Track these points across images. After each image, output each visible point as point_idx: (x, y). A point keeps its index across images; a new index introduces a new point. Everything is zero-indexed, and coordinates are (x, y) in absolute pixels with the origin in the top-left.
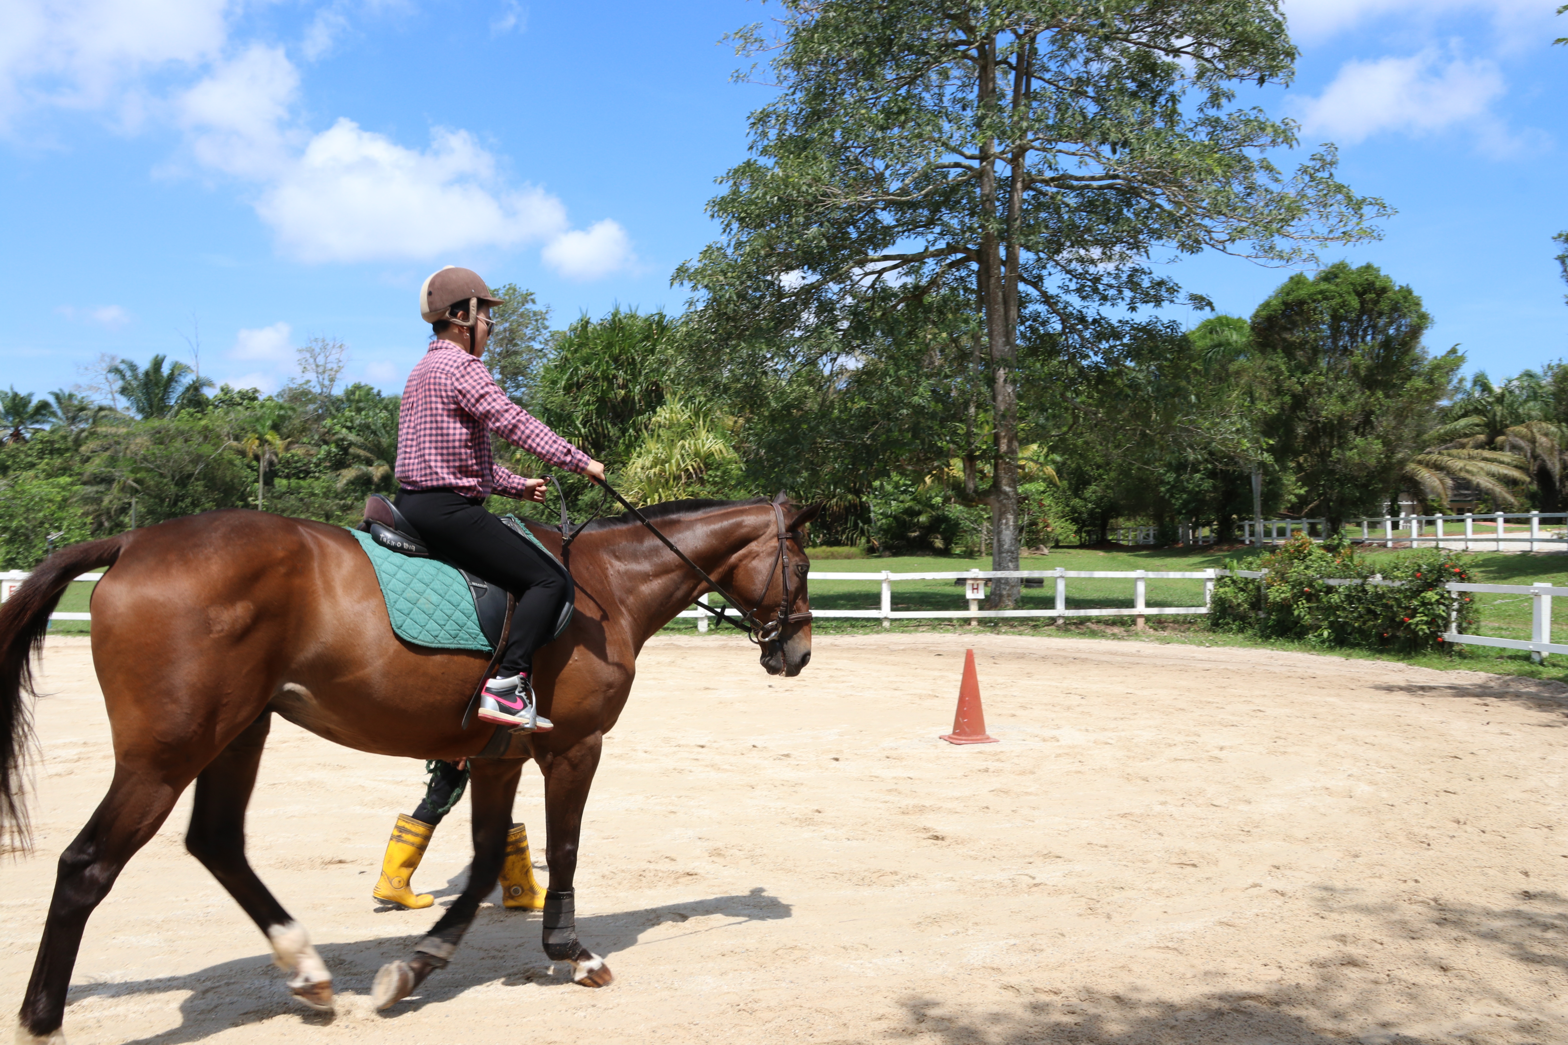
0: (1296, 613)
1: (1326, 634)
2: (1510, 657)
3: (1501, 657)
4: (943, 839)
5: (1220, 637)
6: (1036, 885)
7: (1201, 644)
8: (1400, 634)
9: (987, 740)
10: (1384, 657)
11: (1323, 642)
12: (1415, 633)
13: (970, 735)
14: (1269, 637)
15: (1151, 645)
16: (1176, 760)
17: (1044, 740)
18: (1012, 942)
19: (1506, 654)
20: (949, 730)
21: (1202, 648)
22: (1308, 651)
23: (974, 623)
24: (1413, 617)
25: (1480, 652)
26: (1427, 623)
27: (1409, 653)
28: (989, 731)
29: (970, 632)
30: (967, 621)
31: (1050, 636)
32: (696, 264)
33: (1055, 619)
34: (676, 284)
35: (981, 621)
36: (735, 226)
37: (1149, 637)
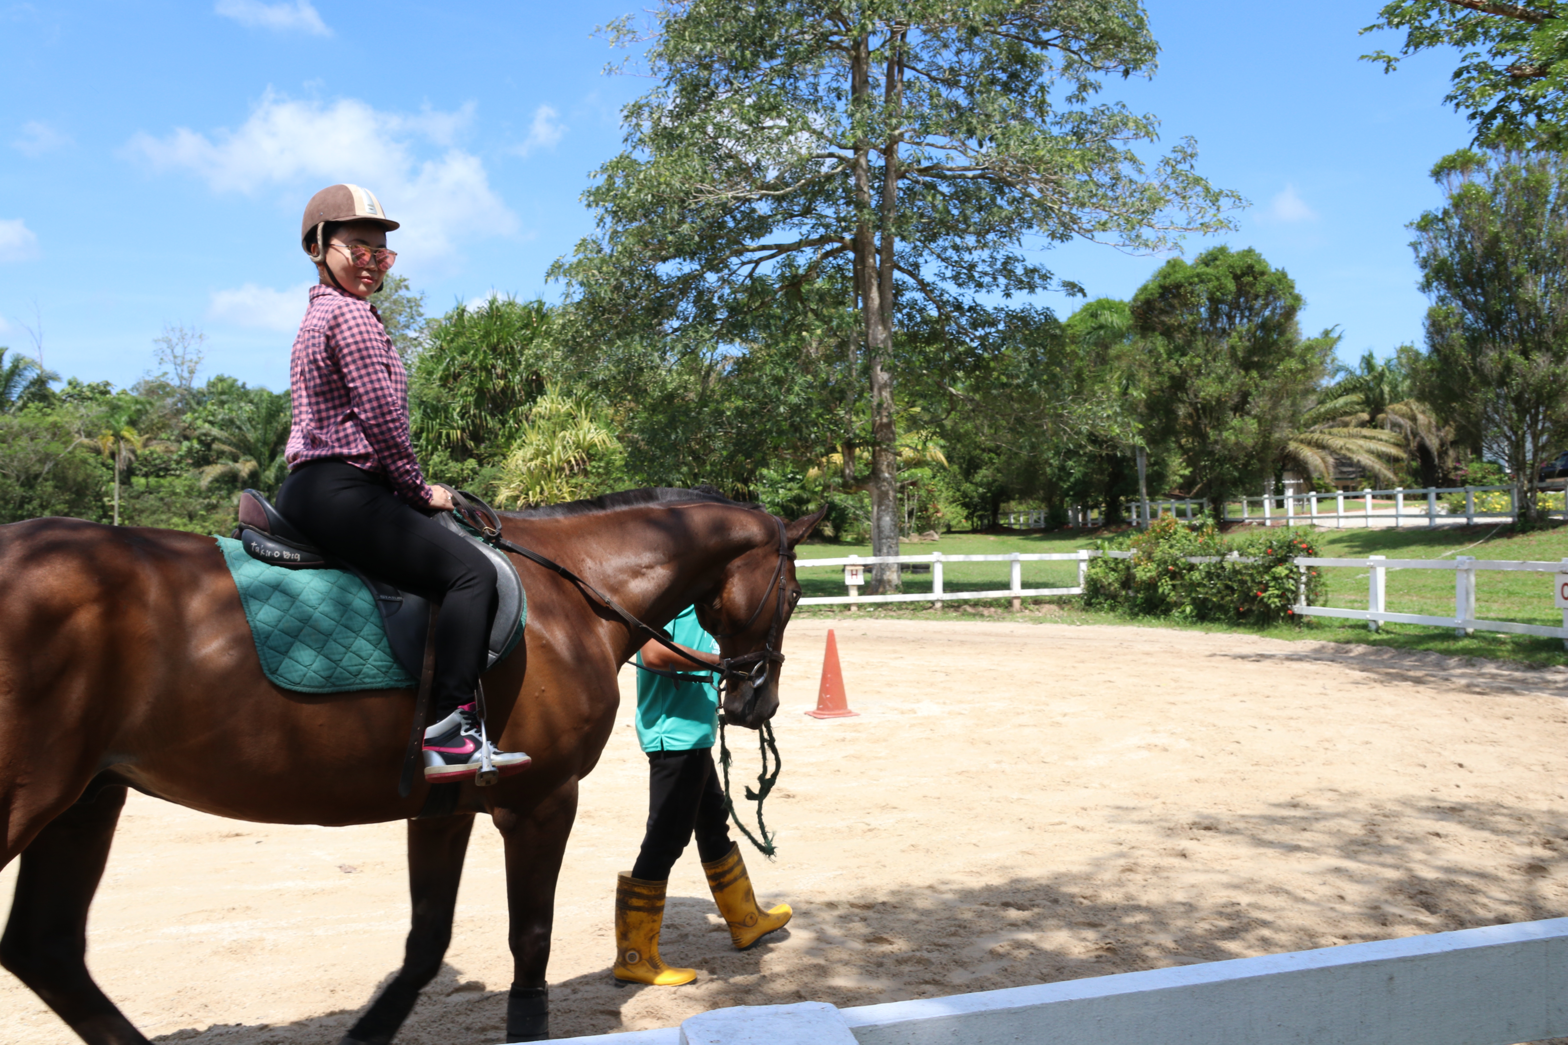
0: (1160, 590)
1: (1188, 609)
2: (1351, 627)
3: (1343, 627)
5: (1091, 615)
6: (870, 830)
7: (1072, 623)
8: (1254, 608)
9: (849, 714)
10: (1241, 630)
11: (1186, 618)
12: (1267, 606)
13: (833, 710)
14: (1137, 615)
15: (1025, 625)
16: (1020, 726)
17: (903, 713)
18: (839, 872)
19: (1347, 624)
20: (813, 706)
21: (1073, 627)
22: (1170, 626)
23: (854, 608)
24: (1265, 590)
25: (1326, 623)
26: (1277, 596)
27: (1263, 625)
28: (851, 706)
29: (850, 617)
30: (847, 607)
31: (927, 619)
32: (571, 259)
33: (933, 603)
34: (551, 279)
35: (860, 606)
36: (608, 219)
37: (1023, 618)
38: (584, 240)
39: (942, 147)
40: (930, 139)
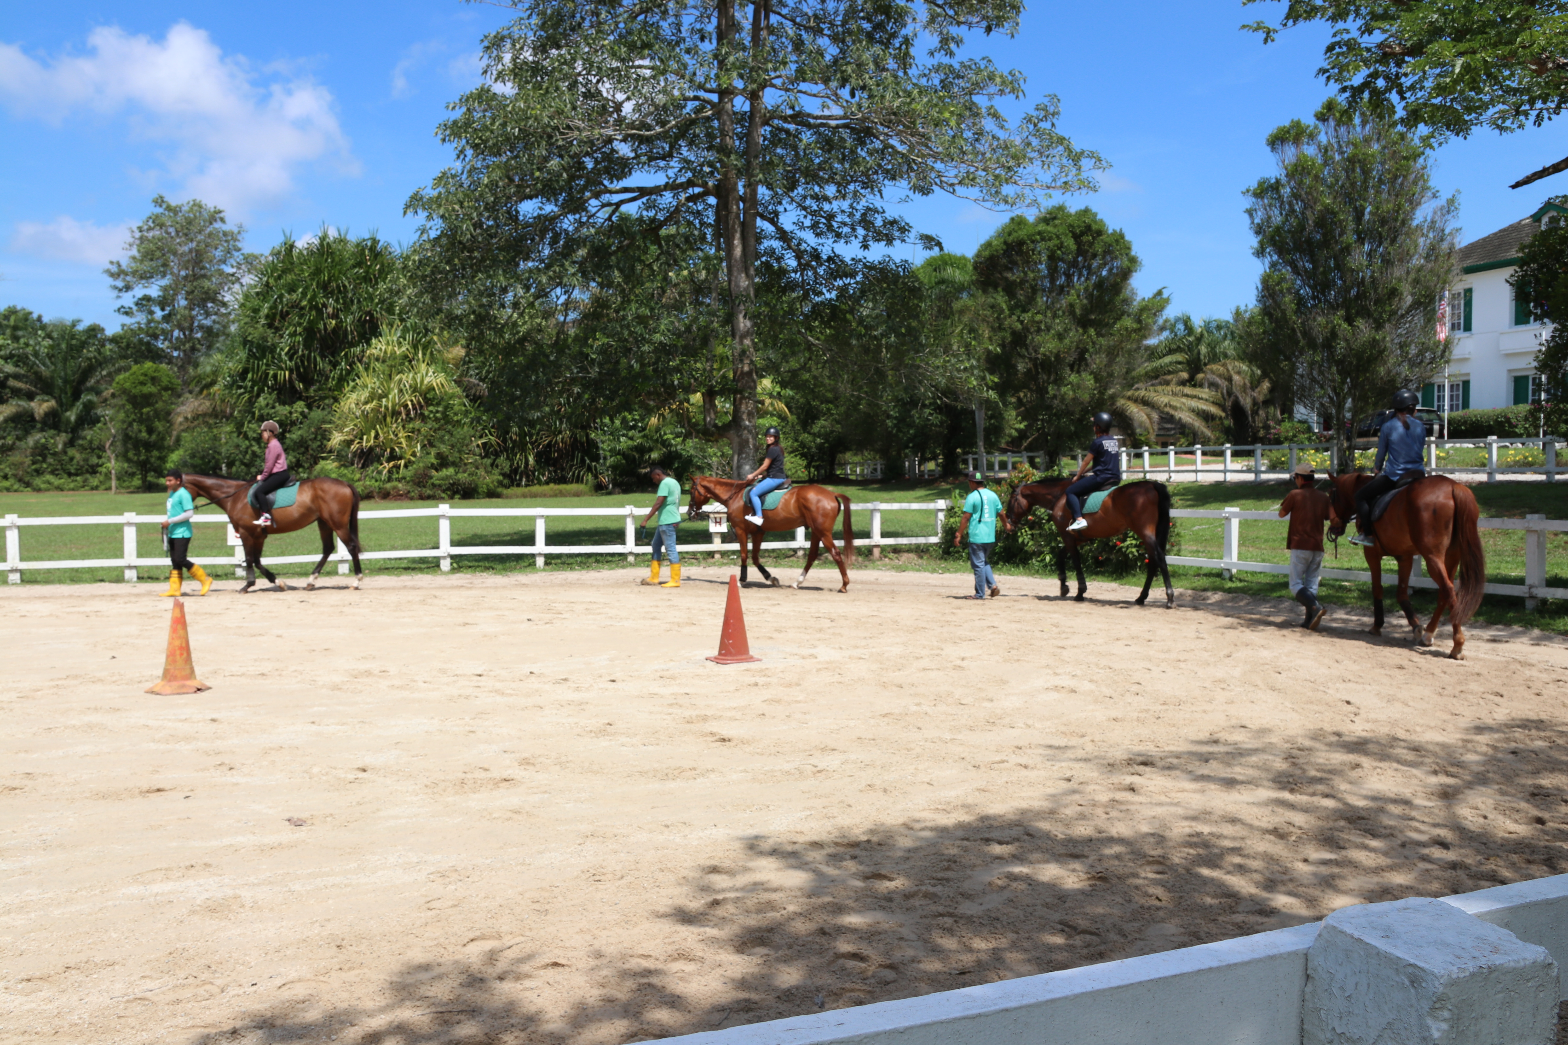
0: (1020, 540)
1: (1048, 558)
2: (1205, 575)
3: (1198, 575)
4: (729, 740)
5: (950, 564)
6: (819, 772)
7: (934, 571)
8: (1113, 557)
9: (751, 659)
10: (1100, 578)
11: (1046, 566)
12: (1126, 555)
13: (735, 655)
14: (996, 563)
15: (888, 573)
16: (924, 669)
17: (803, 658)
18: (808, 813)
19: (1202, 572)
20: (715, 652)
21: (935, 575)
22: (1032, 575)
23: (717, 556)
24: (1124, 540)
25: (1181, 572)
26: (1136, 546)
27: (1121, 574)
28: (752, 652)
29: (714, 564)
30: (711, 554)
31: (791, 567)
32: (430, 192)
33: (795, 551)
34: (410, 212)
35: (724, 554)
36: (469, 152)
37: (885, 566)
38: (444, 174)
39: (814, 95)
40: (803, 86)
